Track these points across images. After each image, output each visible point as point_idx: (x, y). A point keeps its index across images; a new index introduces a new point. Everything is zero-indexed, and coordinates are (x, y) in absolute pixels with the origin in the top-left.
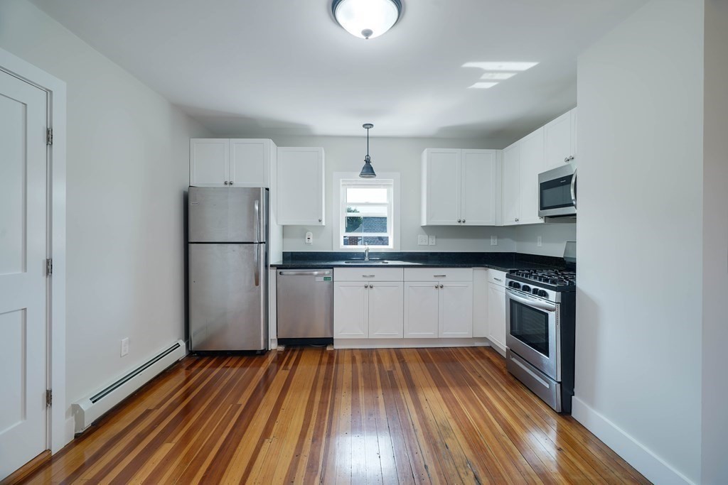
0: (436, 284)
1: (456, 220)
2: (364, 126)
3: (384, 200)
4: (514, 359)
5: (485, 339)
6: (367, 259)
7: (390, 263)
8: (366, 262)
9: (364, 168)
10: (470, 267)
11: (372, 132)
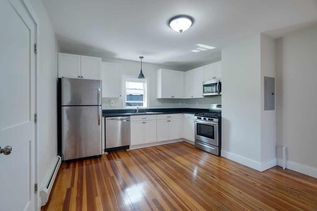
0: (168, 120)
1: (171, 96)
2: (140, 57)
3: (142, 88)
4: (198, 143)
5: (183, 139)
6: (137, 112)
7: (148, 113)
8: (137, 113)
9: (140, 75)
10: (178, 113)
11: (143, 60)
